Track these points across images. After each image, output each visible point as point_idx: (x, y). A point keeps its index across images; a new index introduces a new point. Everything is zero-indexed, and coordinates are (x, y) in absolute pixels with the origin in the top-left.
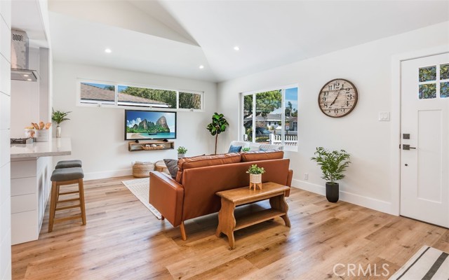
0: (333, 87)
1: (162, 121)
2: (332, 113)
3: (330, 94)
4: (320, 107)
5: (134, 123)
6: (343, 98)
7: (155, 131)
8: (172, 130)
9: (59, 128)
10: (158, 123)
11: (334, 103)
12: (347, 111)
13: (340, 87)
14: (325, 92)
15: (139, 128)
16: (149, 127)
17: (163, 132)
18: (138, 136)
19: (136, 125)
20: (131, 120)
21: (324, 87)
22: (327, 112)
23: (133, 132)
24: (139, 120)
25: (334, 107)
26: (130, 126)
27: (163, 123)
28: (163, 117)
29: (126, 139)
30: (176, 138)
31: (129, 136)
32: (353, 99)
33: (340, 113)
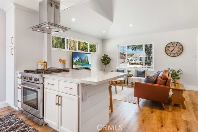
0: (172, 45)
2: (172, 55)
3: (170, 47)
4: (166, 52)
6: (176, 49)
7: (84, 63)
8: (90, 63)
10: (85, 59)
11: (172, 51)
12: (178, 54)
13: (175, 45)
14: (168, 47)
15: (78, 62)
16: (81, 61)
17: (87, 64)
18: (78, 66)
19: (77, 60)
20: (75, 58)
21: (167, 45)
22: (169, 55)
24: (78, 58)
25: (172, 52)
26: (75, 61)
27: (87, 59)
28: (87, 56)
29: (73, 68)
30: (91, 67)
31: (74, 66)
32: (181, 50)
33: (175, 55)
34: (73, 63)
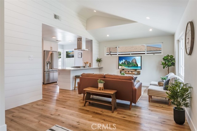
1: (134, 60)
5: (122, 62)
7: (131, 65)
8: (139, 65)
9: (100, 64)
10: (132, 61)
15: (124, 64)
17: (135, 66)
18: (124, 67)
20: (120, 61)
23: (121, 66)
24: (124, 60)
26: (120, 63)
28: (135, 59)
30: (141, 69)
31: (120, 67)
34: (119, 65)
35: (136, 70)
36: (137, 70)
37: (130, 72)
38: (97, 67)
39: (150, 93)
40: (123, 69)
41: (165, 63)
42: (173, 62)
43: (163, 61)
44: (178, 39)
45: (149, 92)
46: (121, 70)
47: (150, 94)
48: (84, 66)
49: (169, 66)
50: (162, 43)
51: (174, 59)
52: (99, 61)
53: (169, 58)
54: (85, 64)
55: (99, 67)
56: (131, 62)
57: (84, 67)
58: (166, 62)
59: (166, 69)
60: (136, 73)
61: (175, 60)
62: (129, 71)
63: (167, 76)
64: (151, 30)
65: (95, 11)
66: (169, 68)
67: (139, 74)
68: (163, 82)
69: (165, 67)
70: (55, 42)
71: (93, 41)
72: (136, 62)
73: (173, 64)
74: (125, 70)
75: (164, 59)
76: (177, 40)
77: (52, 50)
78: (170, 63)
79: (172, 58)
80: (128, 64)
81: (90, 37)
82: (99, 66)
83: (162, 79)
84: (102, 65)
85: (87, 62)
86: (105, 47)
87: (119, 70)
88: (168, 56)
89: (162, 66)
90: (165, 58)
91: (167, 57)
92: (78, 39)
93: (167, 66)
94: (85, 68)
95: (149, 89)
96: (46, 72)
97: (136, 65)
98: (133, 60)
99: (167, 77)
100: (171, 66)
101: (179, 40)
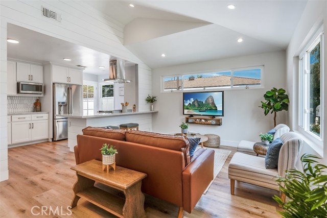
1: (210, 100)
5: (189, 102)
7: (204, 108)
8: (220, 108)
9: (153, 106)
10: (206, 101)
15: (192, 106)
16: (199, 105)
17: (211, 110)
19: (190, 104)
20: (187, 100)
23: (188, 109)
24: (192, 100)
26: (186, 104)
28: (211, 96)
29: (184, 114)
30: (223, 116)
31: (186, 112)
34: (184, 107)
35: (214, 117)
36: (217, 118)
37: (203, 120)
38: (148, 111)
39: (233, 174)
40: (192, 116)
41: (269, 104)
42: (284, 103)
43: (265, 101)
44: (297, 55)
45: (232, 172)
46: (187, 116)
47: (233, 177)
48: (121, 109)
49: (275, 110)
50: (263, 67)
51: (287, 97)
52: (151, 100)
53: (277, 94)
54: (123, 106)
55: (151, 112)
56: (204, 103)
57: (121, 111)
58: (270, 102)
59: (271, 115)
60: (214, 122)
61: (289, 98)
62: (201, 119)
63: (273, 131)
64: (240, 40)
65: (132, 6)
66: (275, 113)
67: (219, 125)
68: (265, 145)
69: (268, 111)
70: (75, 68)
71: (139, 66)
72: (213, 103)
73: (285, 106)
74: (195, 117)
75: (266, 96)
76: (294, 57)
77: (70, 83)
78: (278, 105)
79: (282, 94)
80: (200, 106)
81: (133, 59)
82: (151, 110)
83: (262, 138)
84: (157, 107)
85: (126, 103)
86: (162, 76)
87: (184, 117)
88: (275, 90)
89: (263, 110)
90: (269, 95)
91: (273, 93)
92: (110, 61)
93: (272, 110)
94: (123, 114)
95: (231, 165)
96: (57, 120)
97: (214, 108)
98: (208, 99)
99: (274, 134)
100: (280, 110)
101: (298, 57)
